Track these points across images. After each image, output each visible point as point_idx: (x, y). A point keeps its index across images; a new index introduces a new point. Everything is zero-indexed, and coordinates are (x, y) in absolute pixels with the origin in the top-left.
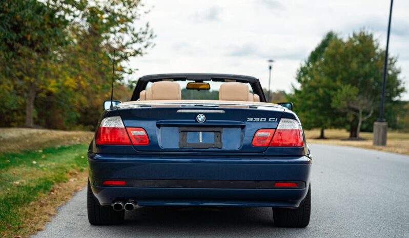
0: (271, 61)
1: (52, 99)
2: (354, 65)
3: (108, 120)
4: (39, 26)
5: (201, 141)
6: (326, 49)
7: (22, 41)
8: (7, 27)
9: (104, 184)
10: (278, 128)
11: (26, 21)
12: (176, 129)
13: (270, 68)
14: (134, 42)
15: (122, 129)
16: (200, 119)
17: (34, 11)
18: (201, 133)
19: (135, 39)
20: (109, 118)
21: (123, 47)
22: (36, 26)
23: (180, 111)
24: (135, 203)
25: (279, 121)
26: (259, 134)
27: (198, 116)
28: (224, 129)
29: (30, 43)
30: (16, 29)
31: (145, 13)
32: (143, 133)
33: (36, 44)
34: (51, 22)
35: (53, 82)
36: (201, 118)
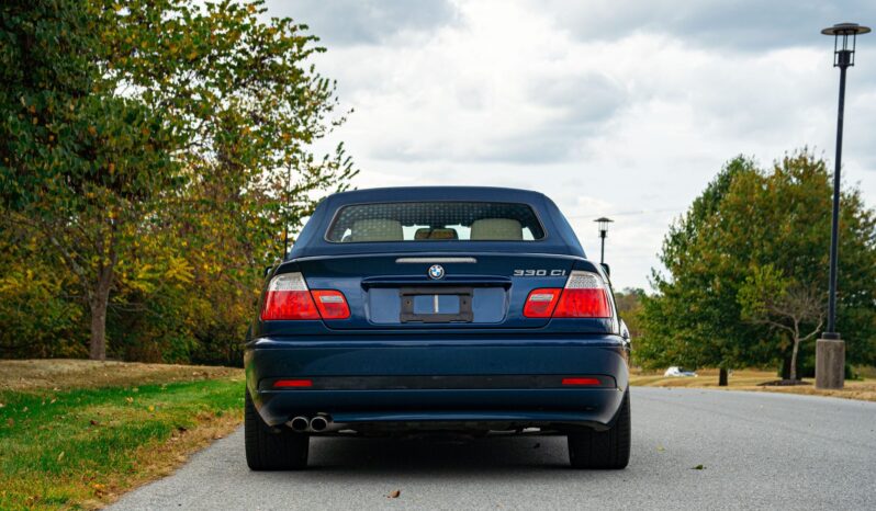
0: (604, 220)
1: (140, 307)
2: (786, 228)
3: (281, 279)
4: (130, 147)
5: (437, 310)
6: (728, 196)
7: (98, 177)
8: (73, 149)
9: (276, 386)
10: (567, 287)
11: (107, 138)
12: (396, 292)
13: (603, 234)
14: (310, 187)
15: (303, 293)
16: (435, 274)
17: (121, 119)
18: (436, 297)
19: (314, 179)
20: (282, 276)
21: (289, 196)
22: (126, 146)
23: (400, 260)
24: (329, 419)
25: (568, 274)
26: (535, 297)
27: (432, 268)
28: (475, 290)
29: (113, 180)
30: (87, 153)
31: (335, 124)
32: (338, 299)
33: (126, 181)
34: (153, 140)
35: (143, 271)
36: (436, 271)
